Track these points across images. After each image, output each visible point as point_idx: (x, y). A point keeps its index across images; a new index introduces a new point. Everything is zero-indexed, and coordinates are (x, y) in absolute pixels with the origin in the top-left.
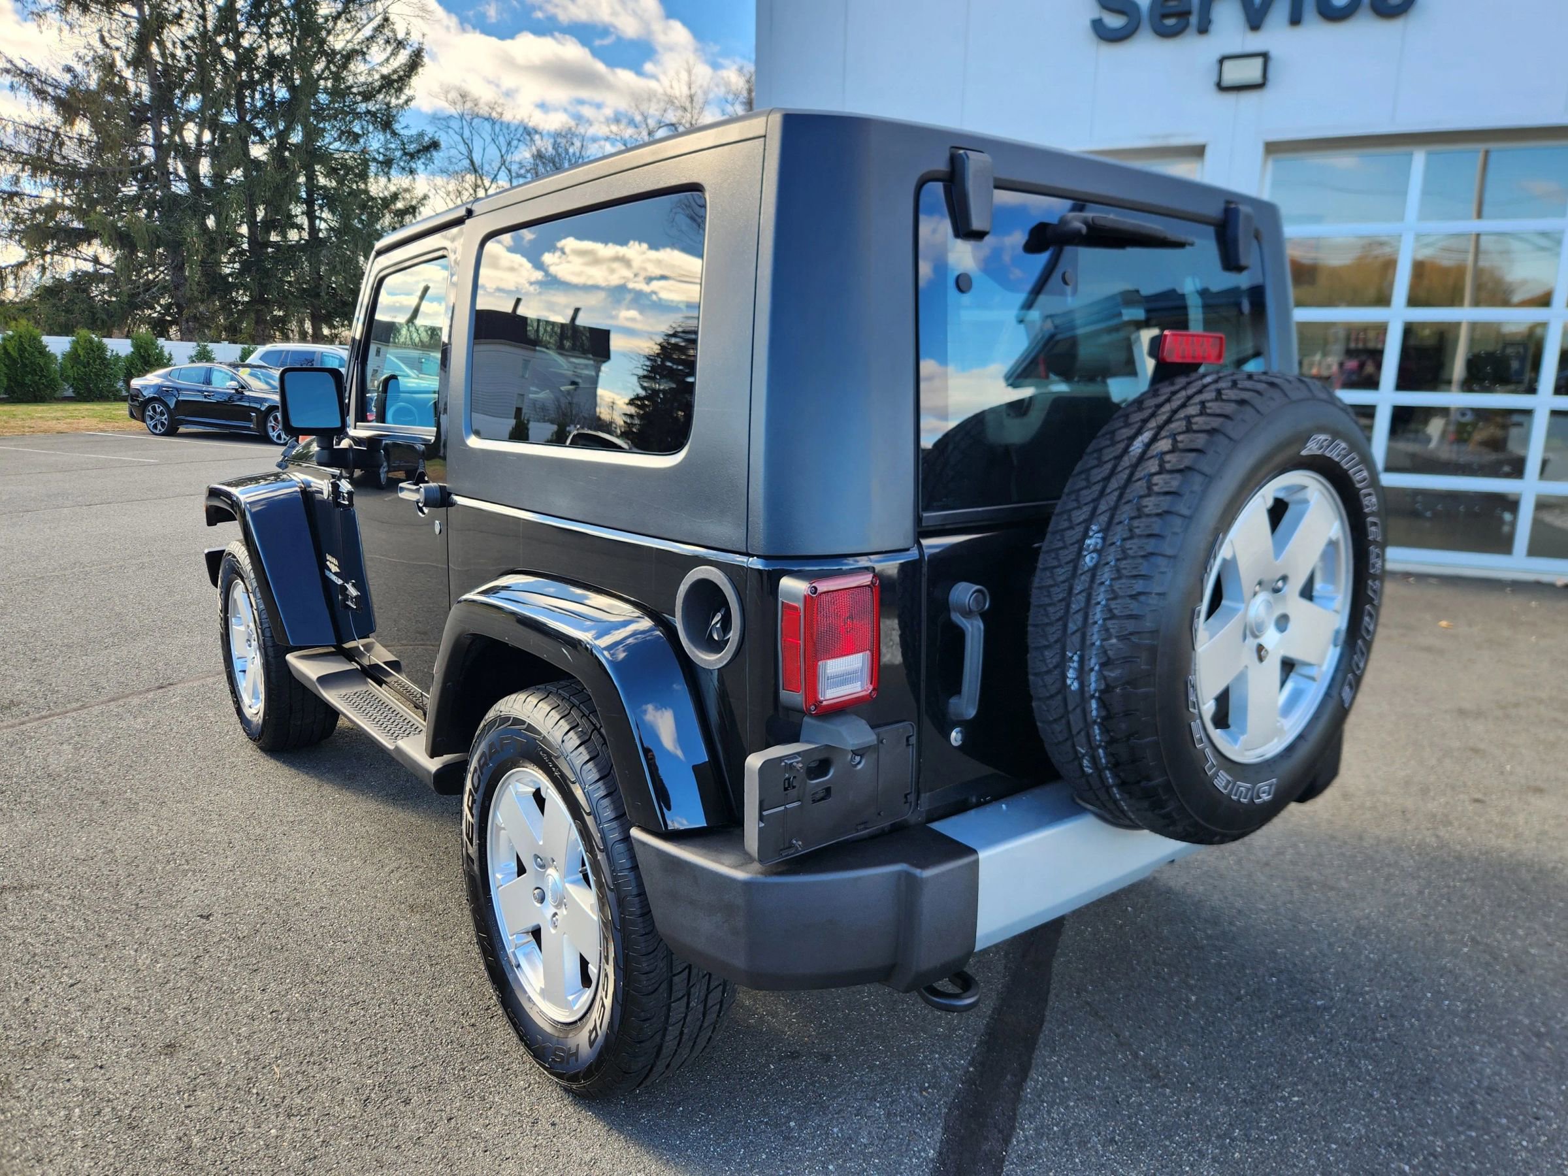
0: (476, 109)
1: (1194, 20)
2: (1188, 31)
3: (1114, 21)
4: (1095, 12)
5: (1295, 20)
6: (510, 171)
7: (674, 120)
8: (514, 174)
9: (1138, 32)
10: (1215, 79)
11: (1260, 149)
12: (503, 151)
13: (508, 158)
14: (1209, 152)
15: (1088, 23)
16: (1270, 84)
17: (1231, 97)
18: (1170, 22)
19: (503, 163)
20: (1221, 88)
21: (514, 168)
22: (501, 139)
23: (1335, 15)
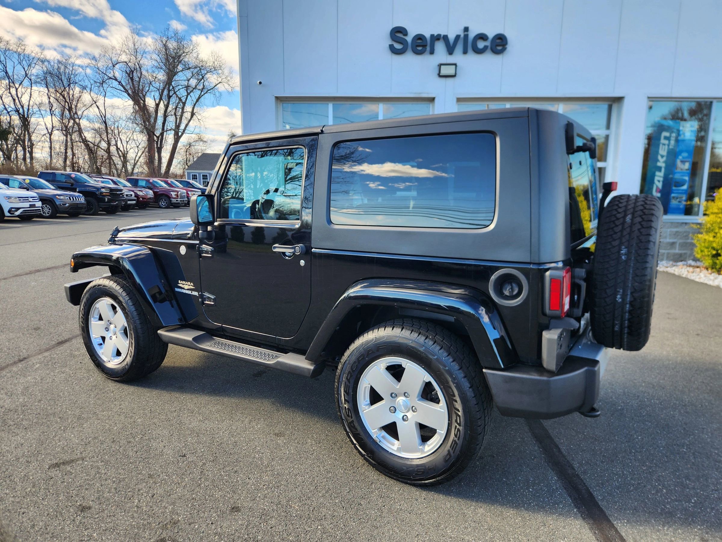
0: (8, 46)
1: (428, 48)
2: (426, 52)
3: (398, 46)
4: (390, 42)
5: (465, 52)
6: (30, 80)
7: (126, 60)
8: (33, 82)
9: (407, 52)
10: (438, 72)
11: (455, 100)
12: (26, 69)
13: (29, 72)
14: (436, 100)
15: (388, 46)
16: (457, 75)
17: (443, 80)
18: (420, 48)
19: (26, 75)
20: (440, 76)
21: (33, 78)
22: (24, 62)
23: (479, 51)
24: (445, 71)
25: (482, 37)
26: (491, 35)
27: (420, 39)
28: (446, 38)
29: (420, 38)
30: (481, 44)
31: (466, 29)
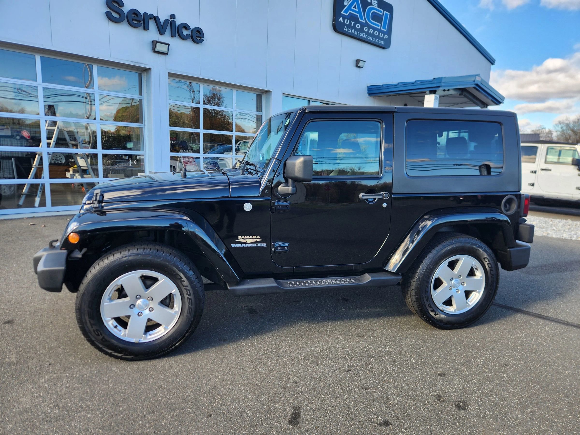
1: (143, 24)
2: (141, 27)
3: (115, 15)
4: (107, 9)
5: (173, 35)
9: (123, 23)
10: (152, 48)
11: (167, 74)
14: (152, 71)
15: (105, 12)
16: (169, 54)
18: (135, 22)
20: (155, 51)
23: (183, 38)
24: (159, 47)
25: (186, 26)
26: (192, 27)
27: (135, 14)
28: (156, 19)
29: (135, 12)
30: (185, 32)
31: (173, 16)
